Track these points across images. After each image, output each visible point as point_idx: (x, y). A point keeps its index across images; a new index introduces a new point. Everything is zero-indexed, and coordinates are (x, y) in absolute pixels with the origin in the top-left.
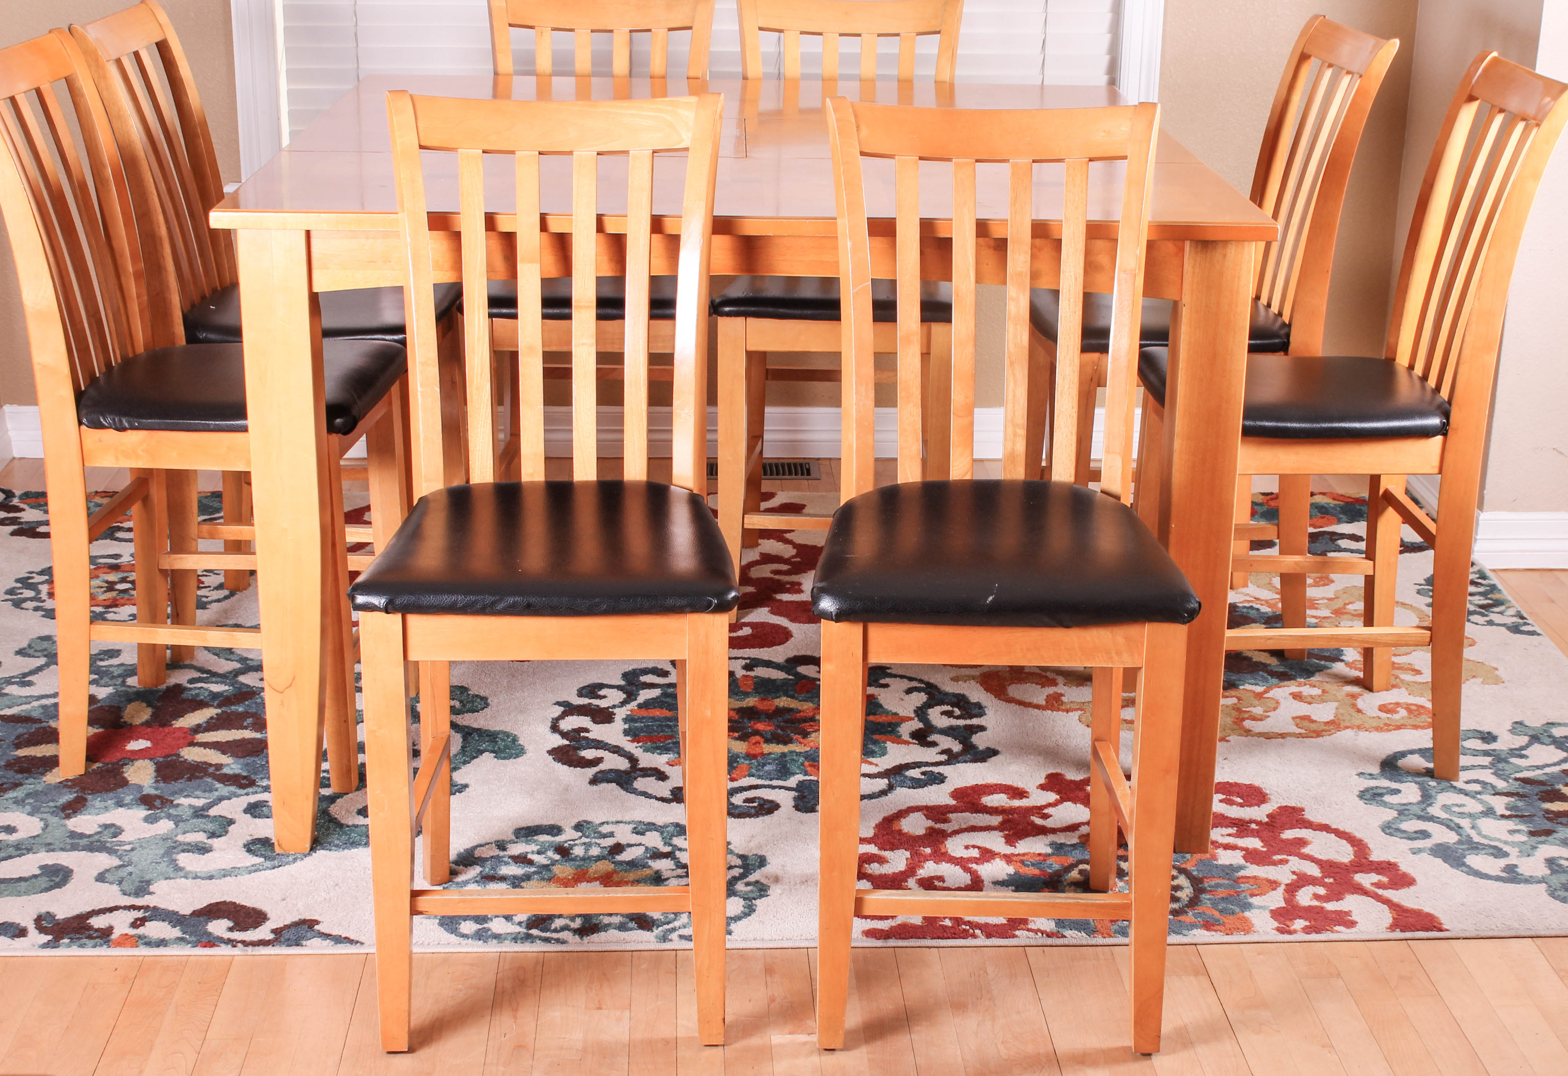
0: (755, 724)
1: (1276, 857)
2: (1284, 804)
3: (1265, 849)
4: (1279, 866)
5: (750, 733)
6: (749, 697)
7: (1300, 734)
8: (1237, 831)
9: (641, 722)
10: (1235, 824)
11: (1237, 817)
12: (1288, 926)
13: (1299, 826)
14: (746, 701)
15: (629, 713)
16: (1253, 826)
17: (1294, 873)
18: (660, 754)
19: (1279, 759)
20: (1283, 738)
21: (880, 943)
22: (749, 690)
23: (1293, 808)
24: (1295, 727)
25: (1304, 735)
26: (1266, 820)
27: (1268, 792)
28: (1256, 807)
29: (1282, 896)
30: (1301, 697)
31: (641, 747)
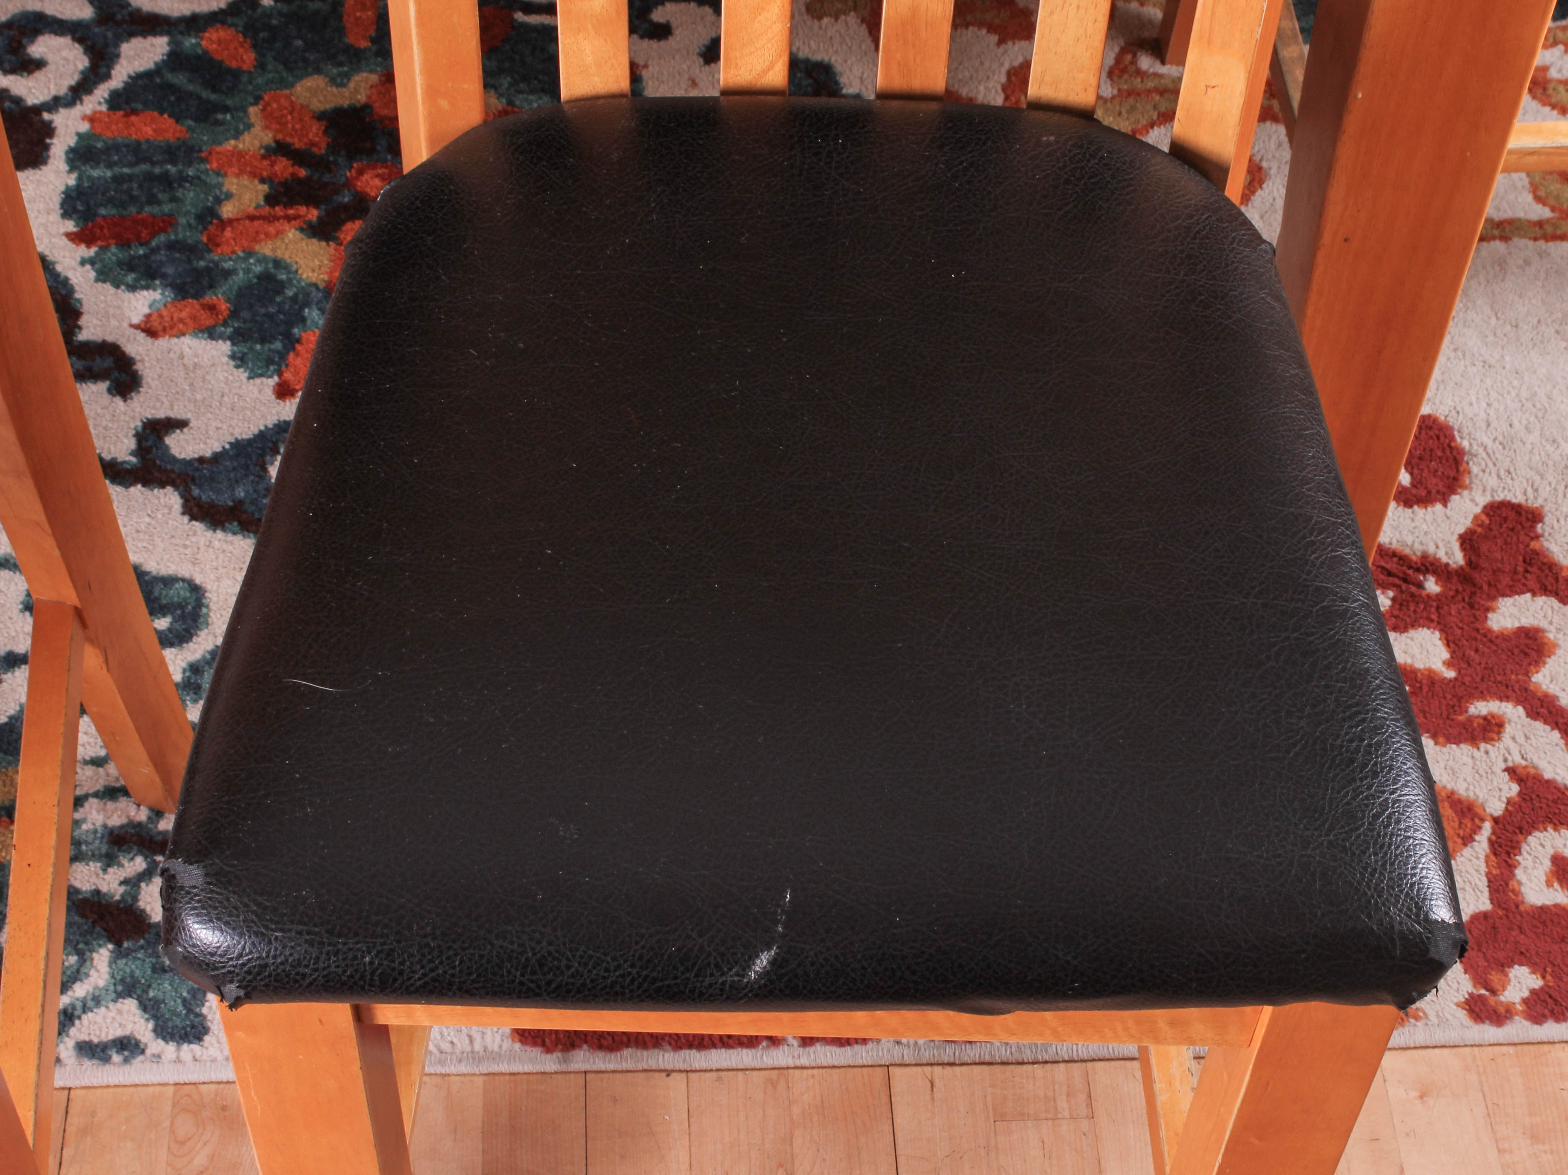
0: (361, 172)
1: (1480, 708)
2: (1500, 497)
3: (1451, 674)
4: (1483, 746)
5: (345, 207)
6: (358, 70)
7: (1540, 224)
8: (1394, 600)
9: (110, 165)
10: (1390, 574)
11: (1395, 546)
12: (1493, 992)
13: (1532, 583)
14: (352, 85)
15: (84, 127)
16: (1432, 586)
17: (1512, 772)
18: (132, 288)
19: (1493, 321)
20: (1505, 238)
21: (549, 1063)
22: (364, 44)
23: (1517, 509)
24: (1530, 198)
25: (1549, 229)
26: (1458, 558)
27: (1465, 444)
28: (1439, 507)
29: (1483, 869)
30: (1545, 89)
31: (92, 262)
